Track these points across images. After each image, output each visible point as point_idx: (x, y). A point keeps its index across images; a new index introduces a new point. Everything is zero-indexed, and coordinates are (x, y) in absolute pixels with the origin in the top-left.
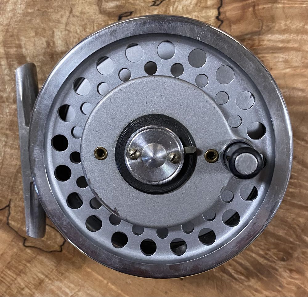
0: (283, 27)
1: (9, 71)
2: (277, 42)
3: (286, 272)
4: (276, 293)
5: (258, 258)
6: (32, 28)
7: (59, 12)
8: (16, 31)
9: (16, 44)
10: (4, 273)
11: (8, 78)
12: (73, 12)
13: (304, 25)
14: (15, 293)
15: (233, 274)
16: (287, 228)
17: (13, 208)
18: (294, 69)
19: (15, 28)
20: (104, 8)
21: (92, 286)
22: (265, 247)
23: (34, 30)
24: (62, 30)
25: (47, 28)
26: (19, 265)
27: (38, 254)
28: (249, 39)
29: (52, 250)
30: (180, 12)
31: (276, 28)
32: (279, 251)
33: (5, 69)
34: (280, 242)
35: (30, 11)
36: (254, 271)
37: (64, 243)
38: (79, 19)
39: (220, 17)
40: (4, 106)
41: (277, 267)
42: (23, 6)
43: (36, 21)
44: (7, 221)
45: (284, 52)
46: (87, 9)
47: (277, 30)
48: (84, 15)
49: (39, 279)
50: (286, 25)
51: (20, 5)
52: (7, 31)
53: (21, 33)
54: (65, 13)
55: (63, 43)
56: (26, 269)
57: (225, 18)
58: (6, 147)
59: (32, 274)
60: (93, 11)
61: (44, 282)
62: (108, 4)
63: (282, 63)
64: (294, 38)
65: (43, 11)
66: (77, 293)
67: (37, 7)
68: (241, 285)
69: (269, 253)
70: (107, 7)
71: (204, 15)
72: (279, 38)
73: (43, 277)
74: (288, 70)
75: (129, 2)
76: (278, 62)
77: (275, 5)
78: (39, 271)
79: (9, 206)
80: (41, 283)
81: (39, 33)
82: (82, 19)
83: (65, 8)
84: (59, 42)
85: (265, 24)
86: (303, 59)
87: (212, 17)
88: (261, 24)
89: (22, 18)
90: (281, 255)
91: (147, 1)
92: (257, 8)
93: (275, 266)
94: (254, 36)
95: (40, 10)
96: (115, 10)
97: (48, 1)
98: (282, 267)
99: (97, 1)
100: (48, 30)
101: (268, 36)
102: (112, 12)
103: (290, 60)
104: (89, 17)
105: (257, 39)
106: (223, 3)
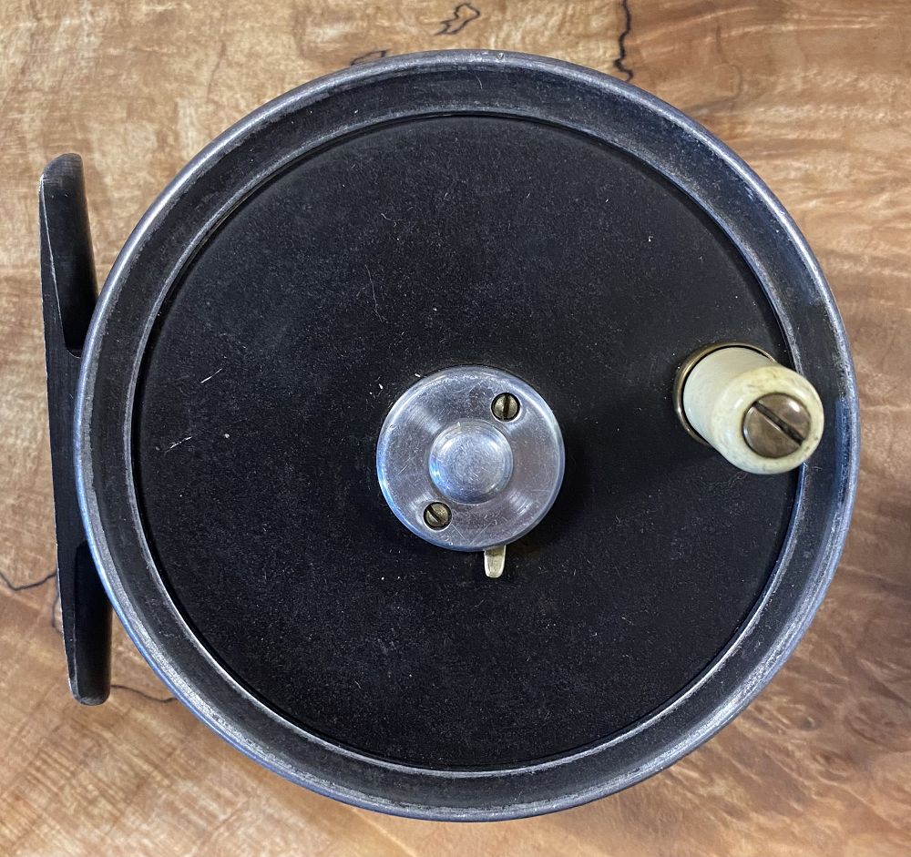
0: (800, 87)
2: (783, 126)
3: (815, 760)
4: (788, 820)
6: (119, 98)
7: (190, 53)
8: (76, 106)
9: (75, 140)
10: (44, 756)
12: (229, 53)
13: (857, 80)
14: (71, 812)
18: (827, 199)
19: (75, 97)
20: (310, 42)
23: (124, 102)
24: (198, 101)
25: (158, 98)
26: (84, 736)
27: (133, 707)
28: (705, 121)
31: (780, 88)
32: (795, 701)
34: (796, 675)
35: (113, 51)
36: (725, 755)
38: (245, 71)
39: (623, 62)
41: (790, 748)
42: (95, 40)
43: (132, 79)
44: (51, 616)
45: (801, 155)
46: (265, 45)
47: (782, 94)
48: (257, 61)
49: (137, 775)
50: (805, 80)
51: (88, 35)
52: (53, 107)
53: (89, 111)
54: (207, 55)
55: (203, 137)
56: (100, 745)
57: (637, 65)
59: (117, 761)
60: (280, 50)
61: (150, 784)
62: (321, 32)
63: (796, 184)
64: (829, 117)
65: (146, 51)
66: (239, 813)
67: (134, 42)
68: (689, 796)
69: (768, 706)
70: (319, 40)
71: (581, 56)
72: (789, 116)
73: (146, 768)
74: (812, 204)
75: (378, 24)
76: (786, 180)
77: (774, 26)
78: (136, 752)
79: (55, 575)
80: (142, 785)
81: (137, 109)
82: (251, 73)
83: (206, 41)
84: (190, 134)
85: (749, 79)
86: (855, 171)
87: (604, 62)
88: (736, 80)
89: (94, 69)
90: (800, 714)
91: (426, 21)
92: (726, 36)
93: (785, 744)
94: (718, 112)
95: (142, 51)
96: (338, 46)
97: (162, 24)
98: (803, 746)
99: (293, 23)
100: (161, 103)
101: (756, 111)
102: (331, 52)
103: (818, 175)
104: (271, 67)
105: (725, 120)
106: (632, 23)
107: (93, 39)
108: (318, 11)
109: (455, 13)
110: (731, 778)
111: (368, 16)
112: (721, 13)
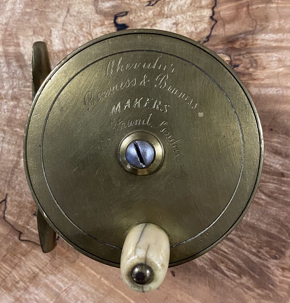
0: (277, 27)
1: (7, 69)
2: (271, 41)
3: (278, 270)
4: (268, 292)
5: (251, 256)
6: (30, 27)
7: (56, 11)
8: (14, 30)
9: (14, 42)
11: (7, 75)
12: (70, 11)
14: (10, 286)
15: (225, 271)
16: (279, 226)
17: (9, 202)
18: (287, 68)
19: (14, 27)
20: (100, 8)
21: (86, 281)
22: (257, 245)
23: (32, 28)
24: (59, 29)
25: (45, 28)
26: (15, 258)
27: (32, 248)
28: (243, 39)
30: (174, 12)
31: (270, 27)
32: (272, 249)
33: (4, 67)
34: (272, 240)
35: (28, 10)
36: (246, 268)
37: (58, 237)
38: (76, 18)
39: (214, 17)
40: (2, 103)
41: (270, 266)
43: (34, 20)
44: (3, 215)
45: (277, 51)
47: (271, 30)
48: (80, 15)
49: (34, 273)
50: (279, 24)
51: (19, 4)
52: (6, 30)
53: (19, 32)
54: (62, 12)
55: (60, 42)
56: (20, 262)
57: (219, 18)
58: (4, 142)
59: (26, 268)
60: (89, 11)
61: (38, 276)
62: (104, 4)
63: (276, 62)
64: (288, 38)
65: (40, 10)
66: (70, 287)
67: (36, 7)
68: (233, 282)
69: (261, 250)
71: (198, 14)
72: (272, 38)
73: (37, 270)
74: (281, 69)
75: (125, 2)
76: (272, 61)
77: (268, 5)
78: (33, 264)
79: (5, 200)
80: (36, 276)
81: (36, 32)
82: (79, 19)
83: (62, 7)
84: (56, 41)
85: (259, 24)
87: (206, 17)
88: (255, 24)
89: (21, 17)
90: (273, 253)
91: (142, 1)
92: (251, 8)
93: (268, 264)
94: (248, 35)
95: (38, 10)
96: (110, 9)
97: (46, 1)
98: (274, 265)
100: (45, 30)
101: (262, 35)
102: (107, 12)
103: (283, 59)
104: (85, 17)
105: (250, 39)
106: (217, 3)
107: (21, 5)
110: (248, 276)
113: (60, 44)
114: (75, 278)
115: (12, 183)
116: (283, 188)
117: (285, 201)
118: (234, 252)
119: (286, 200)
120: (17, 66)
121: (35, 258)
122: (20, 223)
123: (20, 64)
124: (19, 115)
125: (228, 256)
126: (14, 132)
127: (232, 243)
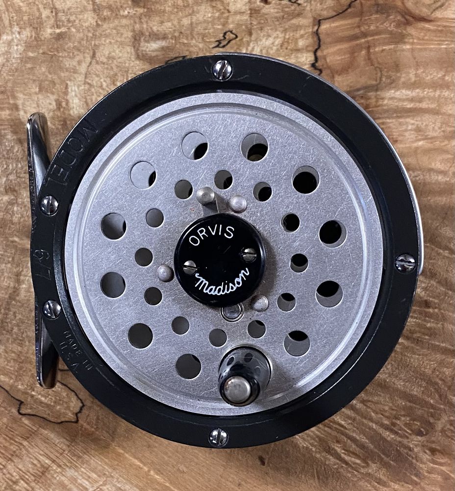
0: (413, 79)
2: (404, 100)
3: (425, 452)
4: (411, 487)
5: (381, 431)
7: (75, 56)
8: (10, 85)
9: (9, 103)
12: (97, 56)
13: (444, 76)
15: (342, 455)
16: (424, 384)
18: (429, 141)
19: (9, 80)
20: (143, 51)
21: (125, 476)
22: (391, 414)
23: (37, 83)
24: (79, 83)
25: (57, 81)
26: (11, 444)
27: (40, 427)
28: (362, 97)
29: (63, 420)
31: (403, 80)
32: (413, 419)
34: (414, 405)
35: (31, 54)
36: (376, 450)
37: (81, 409)
38: (106, 66)
39: (317, 64)
41: (411, 446)
42: (21, 48)
43: (41, 69)
45: (414, 116)
47: (404, 83)
48: (113, 61)
49: (42, 466)
50: (416, 75)
51: (17, 45)
53: (17, 87)
54: (84, 57)
55: (82, 103)
56: (20, 449)
57: (325, 66)
59: (30, 458)
60: (126, 55)
61: (49, 471)
62: (149, 45)
63: (413, 132)
64: (430, 96)
65: (49, 55)
66: (101, 487)
67: (42, 49)
68: (356, 473)
69: (398, 422)
70: (148, 50)
71: (293, 60)
72: (406, 95)
73: (47, 462)
74: (421, 143)
75: (180, 41)
76: (406, 130)
77: (399, 46)
78: (41, 452)
80: (45, 472)
81: (44, 87)
82: (109, 68)
83: (84, 50)
84: (74, 101)
85: (386, 74)
86: (444, 126)
87: (305, 64)
88: (379, 75)
89: (20, 64)
90: (417, 427)
91: (208, 40)
92: (373, 50)
93: (409, 444)
94: (369, 92)
95: (47, 54)
96: (159, 53)
97: (59, 39)
98: (418, 445)
99: (133, 40)
100: (59, 84)
101: (390, 92)
102: (154, 57)
103: (424, 127)
104: (120, 64)
105: (373, 97)
106: (321, 43)
107: (19, 47)
108: (147, 34)
109: (224, 36)
110: (379, 463)
111: (175, 37)
112: (370, 38)
113: (81, 106)
114: (109, 472)
115: (7, 323)
116: (429, 325)
117: (432, 344)
118: (355, 425)
119: (433, 342)
120: (14, 139)
121: (45, 442)
122: (20, 387)
123: (19, 136)
124: (17, 216)
125: (347, 431)
126: (9, 243)
127: (352, 412)
